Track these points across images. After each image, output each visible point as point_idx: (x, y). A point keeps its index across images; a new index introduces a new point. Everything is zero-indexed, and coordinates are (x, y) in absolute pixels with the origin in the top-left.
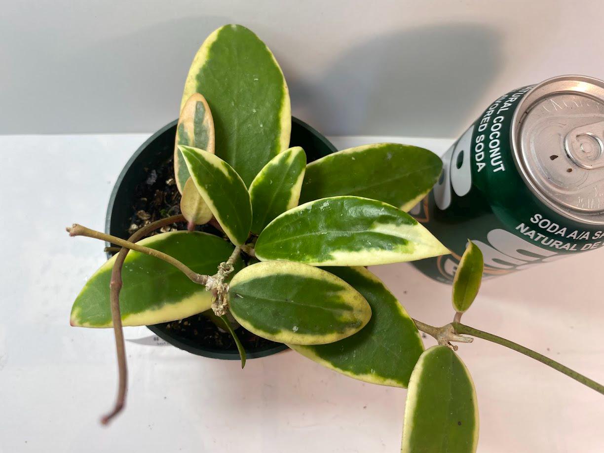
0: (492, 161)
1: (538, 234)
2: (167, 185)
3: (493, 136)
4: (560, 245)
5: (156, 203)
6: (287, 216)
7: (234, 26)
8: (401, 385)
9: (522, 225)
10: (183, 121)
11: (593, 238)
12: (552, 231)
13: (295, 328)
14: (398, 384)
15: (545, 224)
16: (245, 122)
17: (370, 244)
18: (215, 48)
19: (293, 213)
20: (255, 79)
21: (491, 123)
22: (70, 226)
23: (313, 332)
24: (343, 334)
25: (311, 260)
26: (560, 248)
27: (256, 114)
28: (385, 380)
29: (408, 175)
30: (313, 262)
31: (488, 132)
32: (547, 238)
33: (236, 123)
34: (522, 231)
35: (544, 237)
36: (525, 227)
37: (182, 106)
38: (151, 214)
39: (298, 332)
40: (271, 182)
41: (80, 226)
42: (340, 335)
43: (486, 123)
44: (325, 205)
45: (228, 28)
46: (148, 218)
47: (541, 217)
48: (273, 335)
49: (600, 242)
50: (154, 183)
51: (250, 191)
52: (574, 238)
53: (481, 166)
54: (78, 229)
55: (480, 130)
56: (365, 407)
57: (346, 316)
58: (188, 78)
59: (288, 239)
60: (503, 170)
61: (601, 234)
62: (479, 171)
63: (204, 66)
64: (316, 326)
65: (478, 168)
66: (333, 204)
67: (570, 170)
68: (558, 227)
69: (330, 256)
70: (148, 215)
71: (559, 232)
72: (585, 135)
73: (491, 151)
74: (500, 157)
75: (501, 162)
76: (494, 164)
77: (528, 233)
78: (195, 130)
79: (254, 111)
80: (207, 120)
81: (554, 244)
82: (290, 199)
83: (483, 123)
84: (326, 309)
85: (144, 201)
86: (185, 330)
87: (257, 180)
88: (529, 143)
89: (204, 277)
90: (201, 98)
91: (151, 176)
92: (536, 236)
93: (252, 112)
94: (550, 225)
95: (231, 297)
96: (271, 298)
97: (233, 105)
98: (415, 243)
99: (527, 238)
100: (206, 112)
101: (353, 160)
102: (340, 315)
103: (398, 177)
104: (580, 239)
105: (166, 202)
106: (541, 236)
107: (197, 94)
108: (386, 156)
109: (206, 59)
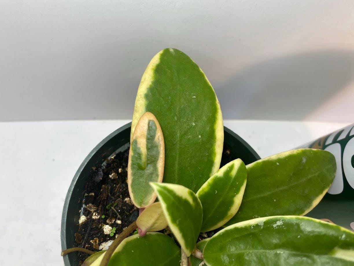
2: (110, 179)
5: (102, 197)
7: (171, 50)
10: (137, 138)
16: (186, 133)
18: (158, 70)
19: (243, 227)
20: (193, 97)
27: (195, 127)
29: (317, 174)
33: (178, 135)
38: (98, 206)
40: (216, 192)
44: (279, 223)
45: (167, 51)
46: (95, 210)
50: (101, 179)
63: (151, 86)
70: (95, 207)
78: (147, 145)
79: (194, 124)
80: (159, 137)
82: (232, 206)
85: (92, 195)
87: (203, 190)
90: (151, 117)
91: (98, 174)
93: (192, 124)
97: (176, 119)
100: (158, 130)
101: (278, 165)
103: (310, 176)
105: (109, 195)
107: (148, 112)
108: (302, 160)
109: (152, 80)
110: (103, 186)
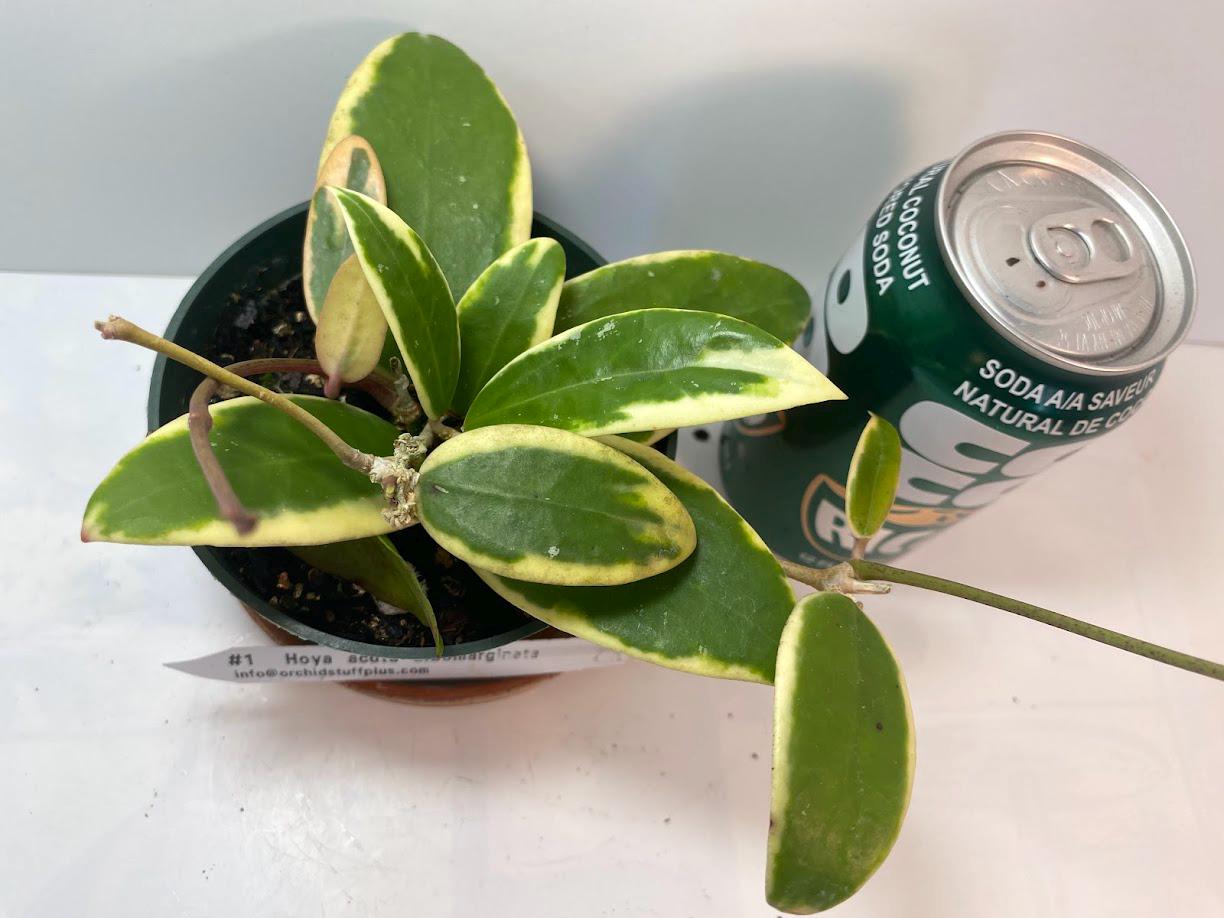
0: (905, 272)
1: (995, 401)
2: (276, 335)
3: (904, 229)
4: (1033, 422)
6: (531, 358)
7: (424, 35)
8: (758, 676)
9: (966, 385)
10: (327, 185)
11: (1091, 408)
12: (1019, 394)
13: (553, 551)
14: (753, 675)
15: (1005, 379)
16: (444, 197)
17: (697, 386)
18: (386, 67)
19: (543, 351)
20: (464, 125)
21: (898, 211)
22: (104, 319)
23: (589, 560)
24: (645, 568)
25: (582, 426)
26: (1035, 430)
27: (465, 185)
28: (726, 668)
30: (587, 428)
31: (894, 225)
32: (1011, 408)
33: (426, 199)
34: (966, 397)
35: (1005, 405)
36: (970, 389)
37: (323, 161)
39: (560, 558)
40: (498, 301)
41: (124, 320)
42: (639, 568)
43: (889, 211)
44: (607, 327)
45: (411, 37)
47: (998, 365)
48: (509, 562)
49: (1101, 419)
50: (251, 325)
51: (458, 310)
52: (1058, 407)
53: (886, 283)
54: (120, 326)
55: (879, 226)
56: (667, 821)
57: (650, 533)
58: (337, 113)
59: (533, 399)
60: (927, 283)
61: (1103, 400)
62: (881, 293)
63: (366, 93)
64: (593, 548)
65: (879, 287)
66: (623, 325)
67: (1042, 284)
68: (1028, 382)
69: (621, 413)
71: (1031, 395)
72: (1062, 228)
73: (901, 255)
74: (919, 262)
75: (921, 270)
76: (908, 276)
77: (976, 402)
79: (463, 179)
80: (374, 183)
81: (1024, 420)
82: (533, 334)
83: (885, 214)
84: (613, 516)
85: (228, 359)
86: (308, 609)
87: (469, 298)
88: (968, 238)
89: (368, 457)
90: (361, 143)
91: (245, 312)
92: (991, 405)
93: (458, 180)
94: (1014, 383)
95: (423, 493)
96: (506, 492)
97: (421, 165)
98: (780, 380)
99: (974, 412)
100: (372, 168)
101: (651, 276)
102: (640, 530)
104: (1068, 408)
106: (999, 404)
107: (354, 136)
108: (710, 274)
109: (371, 84)
110: (257, 342)
